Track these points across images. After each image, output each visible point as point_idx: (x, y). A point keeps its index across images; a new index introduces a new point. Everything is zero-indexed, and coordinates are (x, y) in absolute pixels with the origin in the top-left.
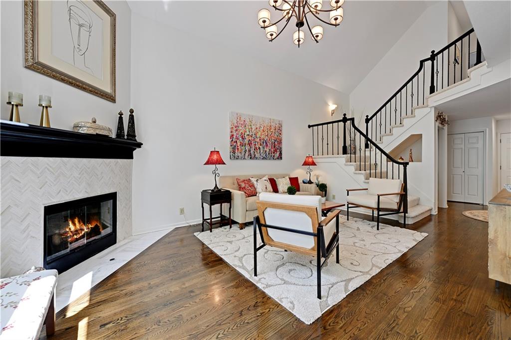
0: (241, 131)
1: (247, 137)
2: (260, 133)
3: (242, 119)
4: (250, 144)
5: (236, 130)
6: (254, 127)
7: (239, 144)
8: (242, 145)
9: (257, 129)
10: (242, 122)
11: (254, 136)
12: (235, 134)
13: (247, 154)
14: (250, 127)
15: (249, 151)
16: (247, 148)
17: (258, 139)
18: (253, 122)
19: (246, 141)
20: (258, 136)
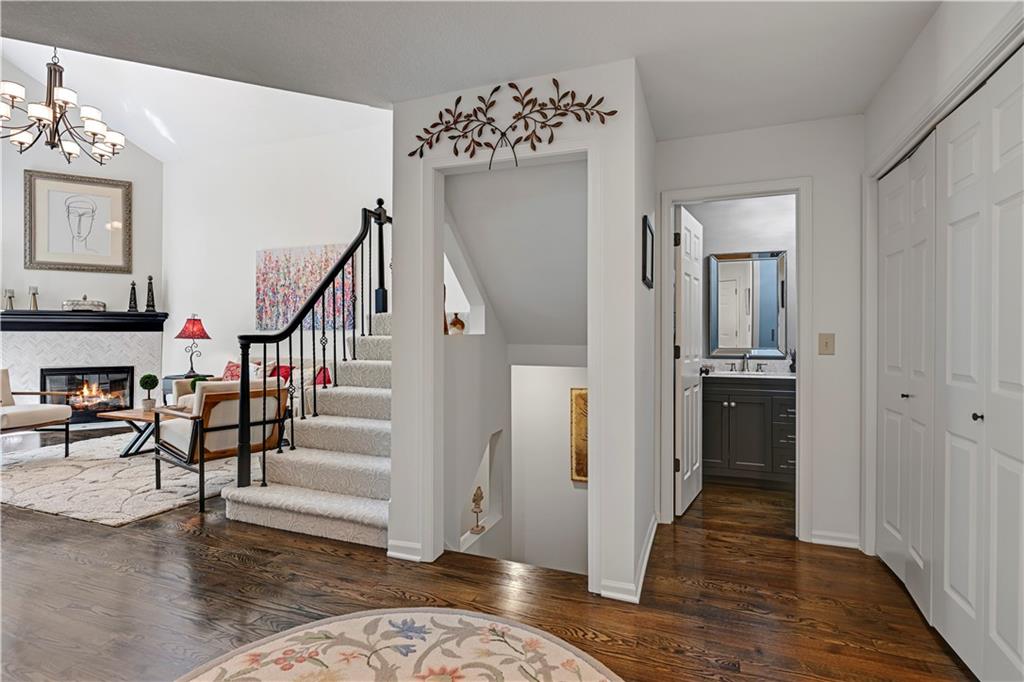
0: (272, 280)
1: (280, 290)
2: (304, 279)
3: (274, 259)
4: (285, 302)
5: (264, 280)
6: (293, 270)
7: (267, 303)
8: (272, 305)
9: (299, 271)
10: (273, 265)
11: (293, 286)
12: (262, 287)
13: (281, 321)
14: (286, 271)
15: (285, 314)
16: (280, 310)
17: (302, 291)
18: (293, 261)
19: (280, 297)
20: (301, 285)
